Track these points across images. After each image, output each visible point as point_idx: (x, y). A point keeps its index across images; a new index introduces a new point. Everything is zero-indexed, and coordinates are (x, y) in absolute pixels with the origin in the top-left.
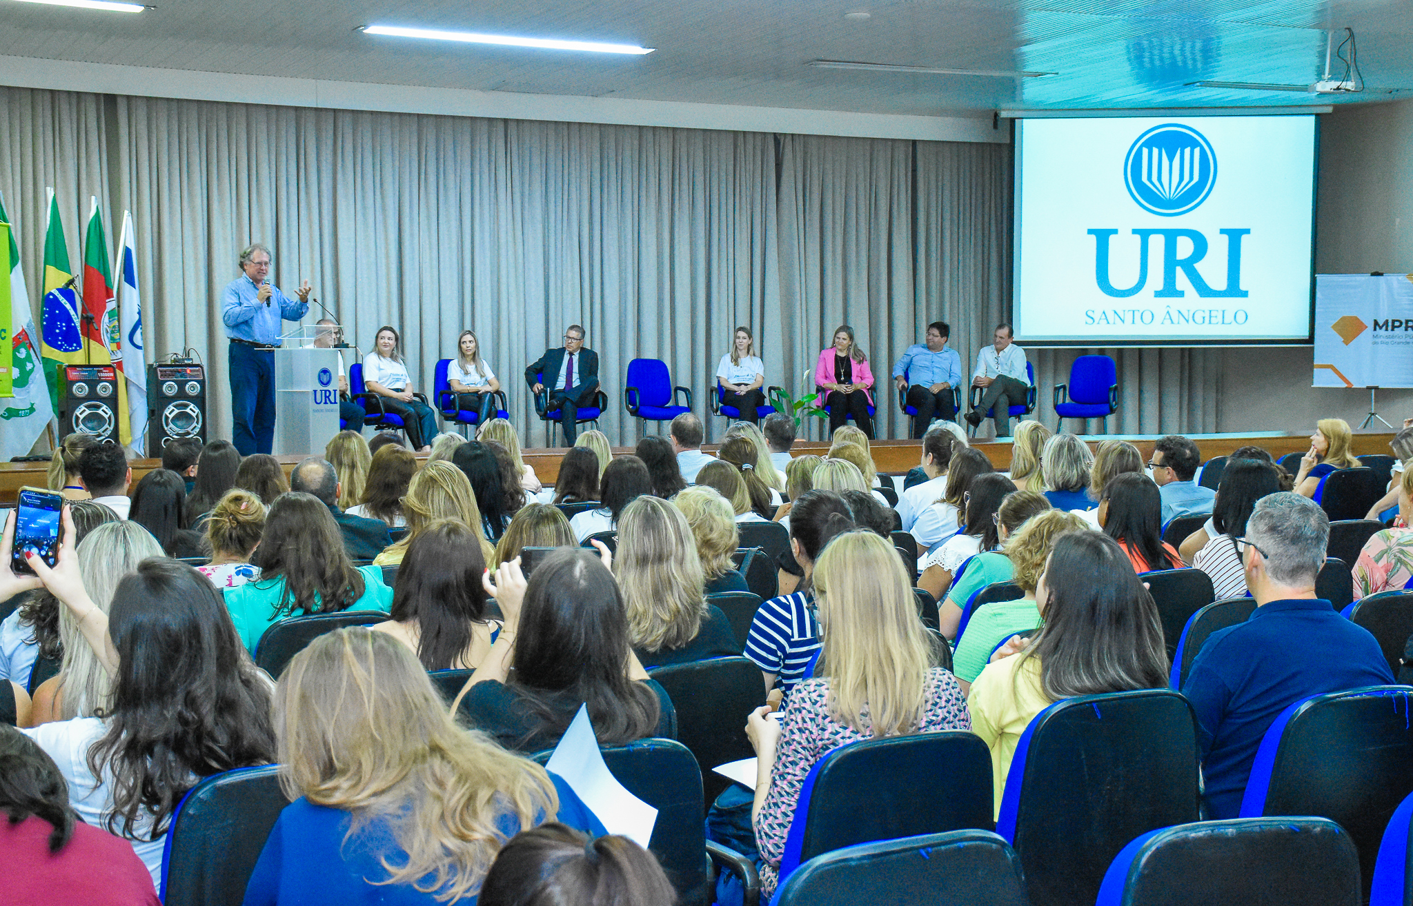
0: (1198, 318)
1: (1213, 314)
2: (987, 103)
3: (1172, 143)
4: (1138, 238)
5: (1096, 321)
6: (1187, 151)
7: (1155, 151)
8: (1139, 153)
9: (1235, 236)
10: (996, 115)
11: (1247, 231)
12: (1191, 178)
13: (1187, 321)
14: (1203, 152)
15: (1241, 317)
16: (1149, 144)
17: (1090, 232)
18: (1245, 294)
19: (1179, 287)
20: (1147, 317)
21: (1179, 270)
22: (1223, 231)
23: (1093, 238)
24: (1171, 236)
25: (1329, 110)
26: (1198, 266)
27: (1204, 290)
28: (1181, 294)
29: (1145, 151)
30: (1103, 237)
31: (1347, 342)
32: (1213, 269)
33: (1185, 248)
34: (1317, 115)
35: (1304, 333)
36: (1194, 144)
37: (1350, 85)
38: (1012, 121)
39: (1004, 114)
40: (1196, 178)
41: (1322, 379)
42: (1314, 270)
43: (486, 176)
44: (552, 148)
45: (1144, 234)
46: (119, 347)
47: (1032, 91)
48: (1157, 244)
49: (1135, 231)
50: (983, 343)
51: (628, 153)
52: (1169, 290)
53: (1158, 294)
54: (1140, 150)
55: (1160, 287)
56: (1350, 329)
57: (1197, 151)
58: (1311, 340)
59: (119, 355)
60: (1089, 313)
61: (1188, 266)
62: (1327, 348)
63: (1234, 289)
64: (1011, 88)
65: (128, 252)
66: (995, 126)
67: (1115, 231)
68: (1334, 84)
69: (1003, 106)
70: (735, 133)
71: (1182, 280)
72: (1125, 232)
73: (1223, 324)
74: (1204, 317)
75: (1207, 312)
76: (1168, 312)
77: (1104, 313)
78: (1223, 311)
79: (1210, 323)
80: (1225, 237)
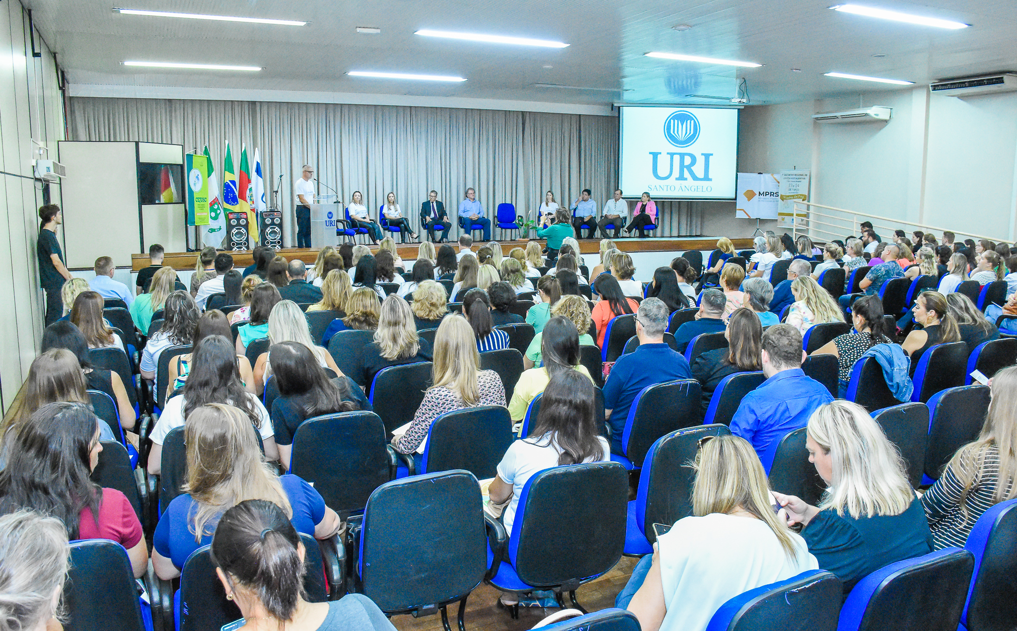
0: (693, 189)
1: (698, 188)
2: (608, 100)
3: (683, 118)
4: (669, 156)
6: (689, 121)
7: (676, 121)
8: (670, 122)
9: (707, 156)
10: (612, 105)
11: (712, 155)
12: (690, 133)
13: (689, 191)
14: (695, 122)
15: (709, 189)
16: (674, 118)
17: (650, 153)
18: (711, 180)
19: (685, 176)
20: (673, 188)
21: (685, 169)
22: (702, 154)
23: (651, 156)
24: (682, 156)
25: (743, 107)
26: (692, 168)
27: (695, 178)
28: (686, 179)
29: (672, 121)
30: (655, 155)
31: (749, 200)
32: (699, 169)
33: (688, 160)
34: (739, 109)
35: (734, 196)
36: (691, 119)
37: (744, 101)
38: (619, 108)
39: (615, 105)
40: (692, 133)
41: (740, 215)
42: (737, 171)
43: (402, 130)
44: (429, 118)
45: (672, 155)
46: (253, 203)
47: (626, 96)
48: (677, 158)
49: (668, 153)
50: (608, 198)
51: (461, 121)
52: (681, 178)
53: (677, 179)
54: (670, 120)
55: (678, 176)
56: (750, 195)
57: (692, 121)
58: (736, 199)
59: (253, 206)
60: (650, 187)
61: (689, 167)
62: (741, 202)
63: (707, 178)
64: (619, 95)
65: (258, 164)
66: (612, 109)
67: (660, 153)
68: (739, 100)
69: (616, 101)
70: (505, 111)
71: (686, 174)
72: (664, 154)
73: (702, 191)
74: (695, 189)
75: (696, 187)
76: (681, 186)
77: (655, 186)
78: (703, 187)
79: (697, 191)
80: (703, 157)
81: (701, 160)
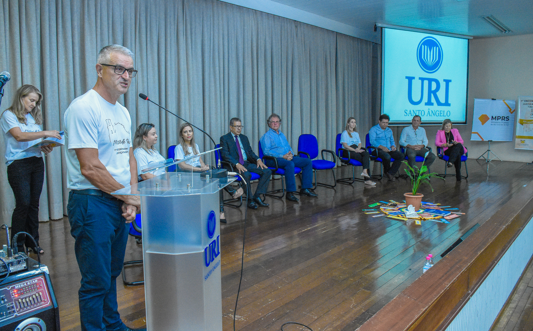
2: (373, 20)
3: (431, 44)
4: (420, 81)
5: (408, 115)
6: (435, 48)
7: (426, 47)
8: (421, 47)
9: (447, 82)
10: (376, 25)
12: (436, 59)
13: (434, 115)
14: (439, 48)
15: (449, 114)
16: (424, 44)
17: (406, 77)
20: (422, 113)
21: (432, 94)
23: (407, 80)
24: (430, 80)
25: (472, 38)
28: (432, 104)
29: (423, 46)
30: (410, 79)
31: (483, 124)
32: (441, 95)
33: (434, 86)
34: (468, 39)
35: (464, 120)
36: (437, 46)
38: (382, 28)
39: (379, 25)
41: (474, 137)
45: (422, 79)
48: (426, 83)
49: (419, 78)
52: (429, 103)
53: (426, 104)
55: (427, 101)
56: (484, 119)
57: (437, 48)
60: (406, 111)
61: (435, 92)
63: (447, 104)
66: (376, 30)
67: (414, 78)
69: (379, 22)
71: (433, 100)
72: (417, 78)
73: (444, 116)
74: (439, 113)
75: (440, 112)
76: (429, 111)
77: (410, 111)
78: (444, 111)
79: (440, 116)
80: (445, 83)
81: (443, 85)
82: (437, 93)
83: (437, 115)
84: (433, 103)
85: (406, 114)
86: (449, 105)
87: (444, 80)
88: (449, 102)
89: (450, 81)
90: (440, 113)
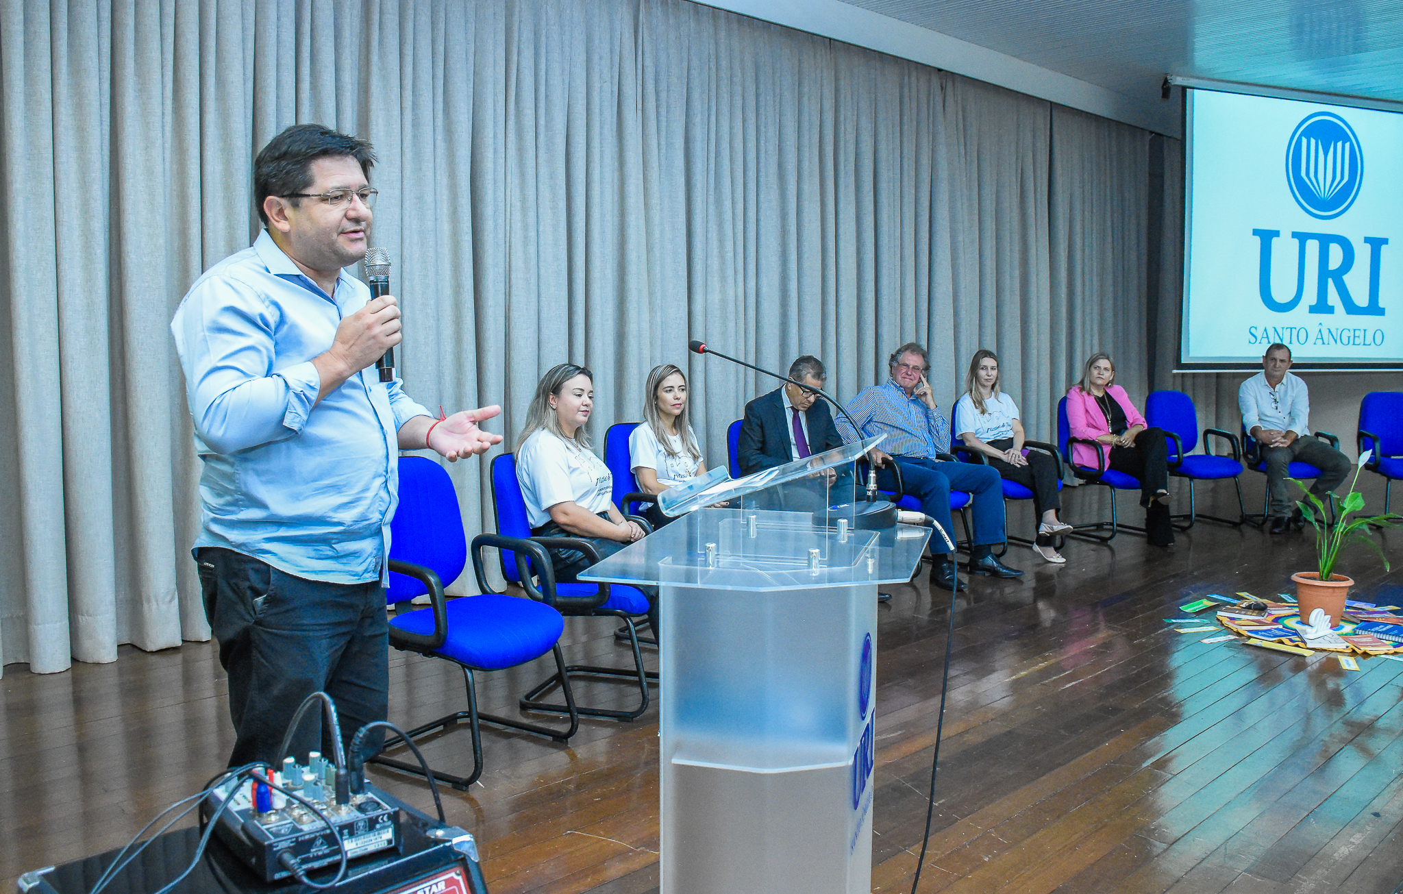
1: (1357, 333)
2: (1158, 65)
3: (1328, 134)
4: (1296, 241)
5: (1258, 341)
6: (1339, 144)
7: (1313, 141)
8: (1299, 142)
9: (1376, 244)
10: (1166, 80)
12: (1342, 179)
13: (1336, 341)
14: (1352, 145)
15: (1379, 338)
16: (1308, 133)
18: (1384, 312)
19: (1330, 303)
20: (1301, 337)
21: (1330, 281)
23: (1257, 239)
24: (1325, 241)
27: (1349, 305)
28: (1330, 310)
29: (1304, 140)
30: (1266, 237)
32: (1357, 283)
33: (1336, 256)
36: (1346, 138)
38: (1184, 89)
39: (1175, 81)
40: (1346, 178)
45: (1302, 237)
48: (1313, 247)
49: (1293, 235)
52: (1322, 307)
53: (1313, 309)
54: (1299, 141)
55: (1314, 302)
57: (1347, 145)
60: (1253, 331)
61: (1338, 275)
63: (1374, 309)
66: (1166, 94)
67: (1276, 233)
69: (1177, 70)
71: (1333, 298)
72: (1286, 235)
73: (1364, 344)
74: (1349, 337)
75: (1352, 332)
76: (1320, 331)
77: (1265, 330)
78: (1365, 330)
79: (1354, 344)
80: (1368, 246)
81: (1363, 254)
82: (1346, 278)
83: (1345, 340)
84: (1333, 307)
85: (1253, 340)
86: (1381, 312)
87: (1367, 240)
88: (1381, 305)
89: (1385, 241)
90: (1354, 337)
